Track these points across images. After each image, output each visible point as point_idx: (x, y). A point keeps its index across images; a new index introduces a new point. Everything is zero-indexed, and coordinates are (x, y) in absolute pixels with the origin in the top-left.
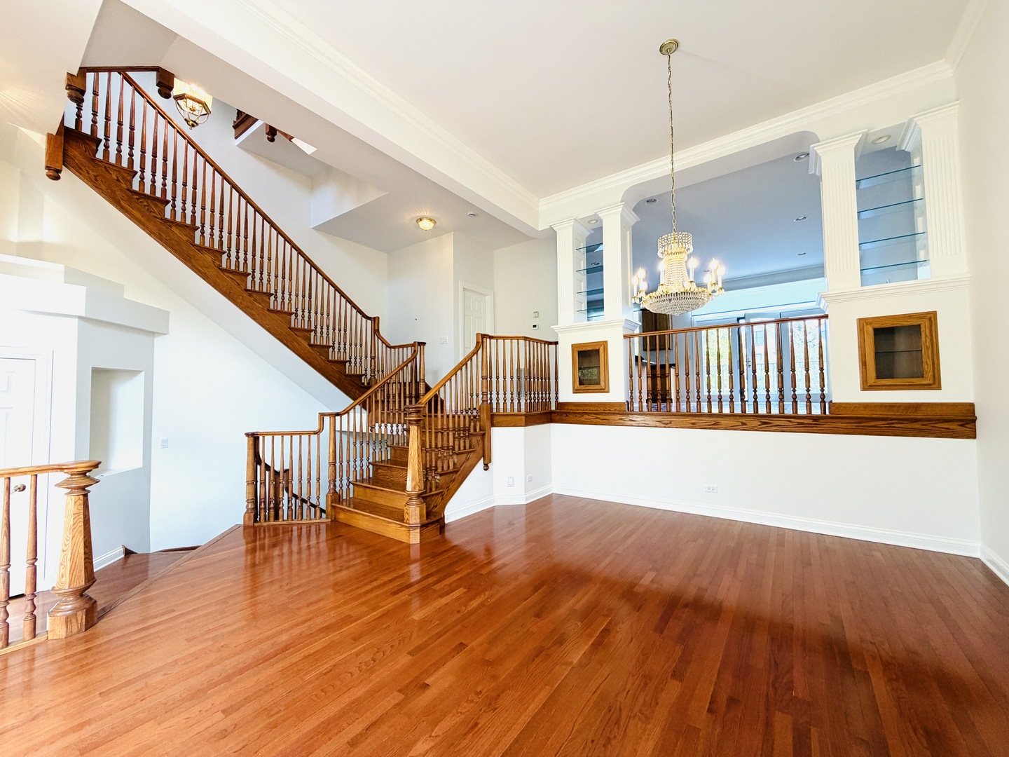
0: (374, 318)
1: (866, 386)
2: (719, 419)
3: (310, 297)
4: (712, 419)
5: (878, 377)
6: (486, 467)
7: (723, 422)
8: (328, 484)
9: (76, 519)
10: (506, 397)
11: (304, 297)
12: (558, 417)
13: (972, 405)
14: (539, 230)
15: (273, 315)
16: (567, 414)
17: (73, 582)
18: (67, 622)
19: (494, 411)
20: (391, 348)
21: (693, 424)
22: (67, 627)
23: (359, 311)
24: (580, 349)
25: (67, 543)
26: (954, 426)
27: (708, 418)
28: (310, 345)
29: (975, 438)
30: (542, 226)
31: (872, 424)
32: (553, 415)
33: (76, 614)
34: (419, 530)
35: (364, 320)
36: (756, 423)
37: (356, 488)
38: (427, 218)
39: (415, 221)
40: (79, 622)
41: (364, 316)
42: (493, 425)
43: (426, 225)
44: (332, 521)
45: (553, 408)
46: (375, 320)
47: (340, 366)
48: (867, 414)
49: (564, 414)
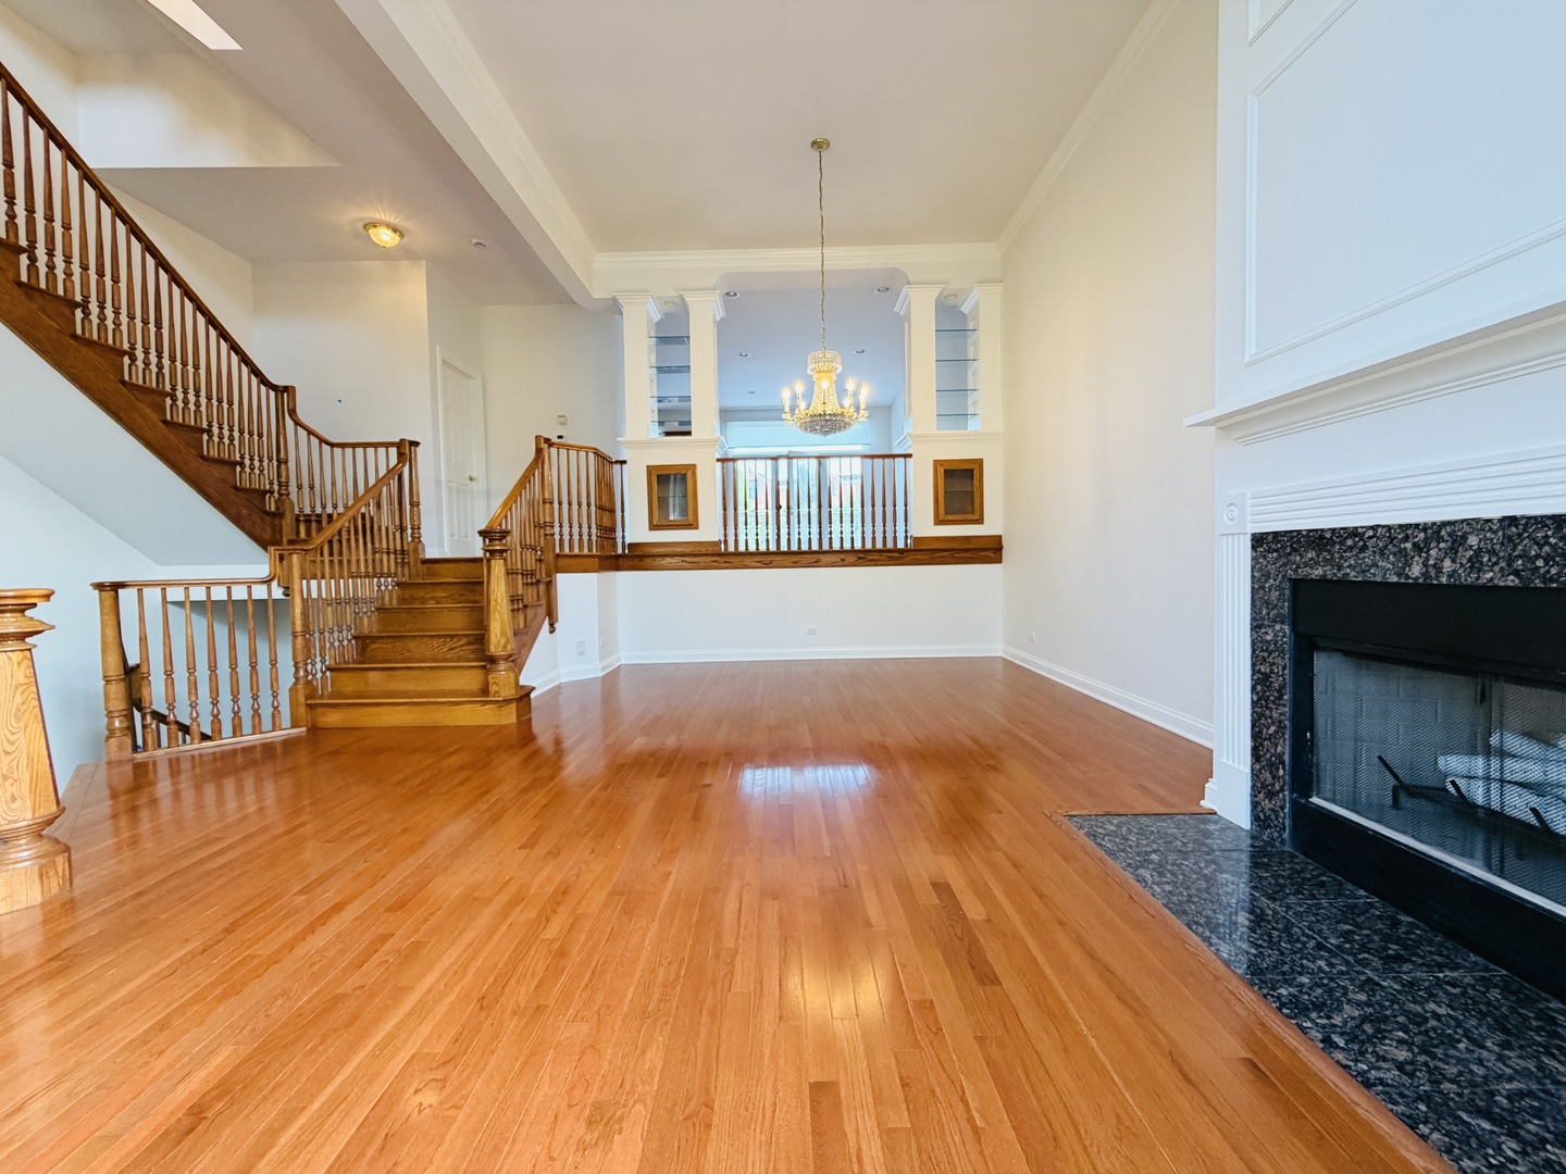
0: (286, 389)
1: (938, 521)
2: (821, 556)
3: (159, 326)
4: (813, 556)
5: (946, 514)
6: (552, 631)
7: (825, 559)
8: (294, 669)
9: (26, 695)
10: (574, 530)
11: (145, 322)
12: (629, 563)
13: (1000, 537)
14: (595, 297)
15: (85, 350)
16: (642, 557)
17: (37, 806)
18: (41, 876)
19: (557, 551)
20: (332, 445)
21: (795, 562)
22: (42, 886)
23: (255, 371)
24: (660, 473)
25: (12, 738)
26: (989, 554)
27: (808, 556)
28: (165, 422)
29: (1000, 562)
30: (599, 292)
31: (940, 555)
32: (620, 560)
33: (54, 862)
34: (514, 704)
35: (263, 388)
36: (853, 559)
37: (334, 674)
38: (388, 226)
39: (360, 225)
40: (61, 874)
41: (264, 381)
42: (558, 572)
43: (385, 237)
44: (308, 730)
45: (620, 551)
46: (284, 392)
47: (226, 470)
48: (937, 546)
49: (638, 558)
